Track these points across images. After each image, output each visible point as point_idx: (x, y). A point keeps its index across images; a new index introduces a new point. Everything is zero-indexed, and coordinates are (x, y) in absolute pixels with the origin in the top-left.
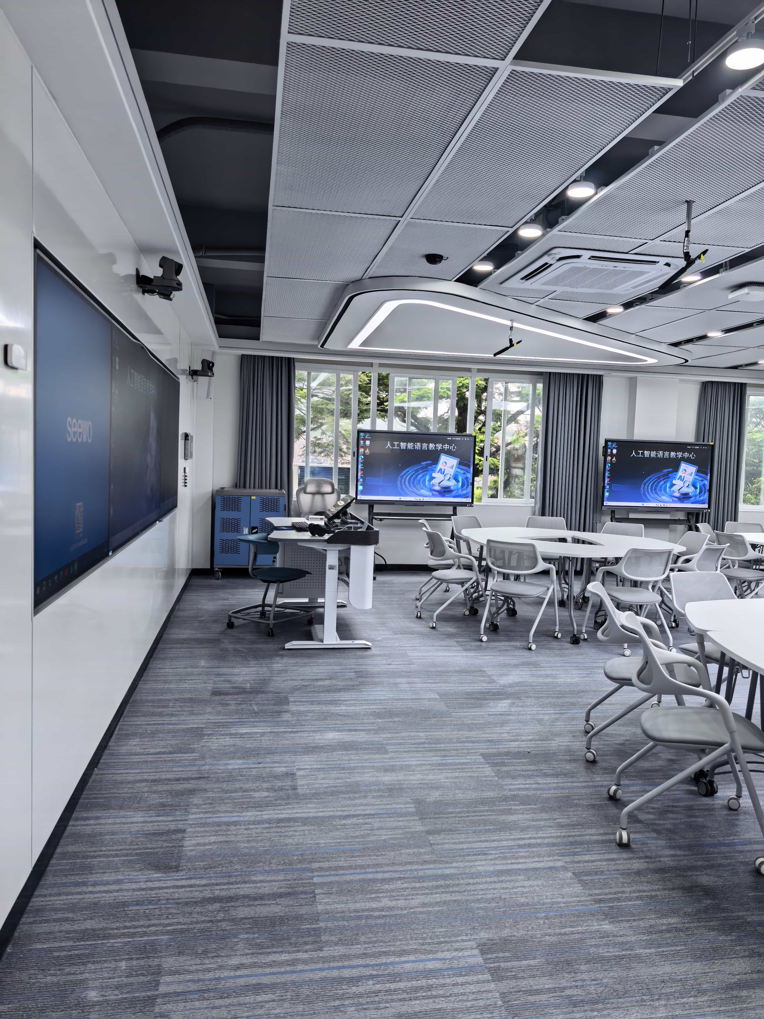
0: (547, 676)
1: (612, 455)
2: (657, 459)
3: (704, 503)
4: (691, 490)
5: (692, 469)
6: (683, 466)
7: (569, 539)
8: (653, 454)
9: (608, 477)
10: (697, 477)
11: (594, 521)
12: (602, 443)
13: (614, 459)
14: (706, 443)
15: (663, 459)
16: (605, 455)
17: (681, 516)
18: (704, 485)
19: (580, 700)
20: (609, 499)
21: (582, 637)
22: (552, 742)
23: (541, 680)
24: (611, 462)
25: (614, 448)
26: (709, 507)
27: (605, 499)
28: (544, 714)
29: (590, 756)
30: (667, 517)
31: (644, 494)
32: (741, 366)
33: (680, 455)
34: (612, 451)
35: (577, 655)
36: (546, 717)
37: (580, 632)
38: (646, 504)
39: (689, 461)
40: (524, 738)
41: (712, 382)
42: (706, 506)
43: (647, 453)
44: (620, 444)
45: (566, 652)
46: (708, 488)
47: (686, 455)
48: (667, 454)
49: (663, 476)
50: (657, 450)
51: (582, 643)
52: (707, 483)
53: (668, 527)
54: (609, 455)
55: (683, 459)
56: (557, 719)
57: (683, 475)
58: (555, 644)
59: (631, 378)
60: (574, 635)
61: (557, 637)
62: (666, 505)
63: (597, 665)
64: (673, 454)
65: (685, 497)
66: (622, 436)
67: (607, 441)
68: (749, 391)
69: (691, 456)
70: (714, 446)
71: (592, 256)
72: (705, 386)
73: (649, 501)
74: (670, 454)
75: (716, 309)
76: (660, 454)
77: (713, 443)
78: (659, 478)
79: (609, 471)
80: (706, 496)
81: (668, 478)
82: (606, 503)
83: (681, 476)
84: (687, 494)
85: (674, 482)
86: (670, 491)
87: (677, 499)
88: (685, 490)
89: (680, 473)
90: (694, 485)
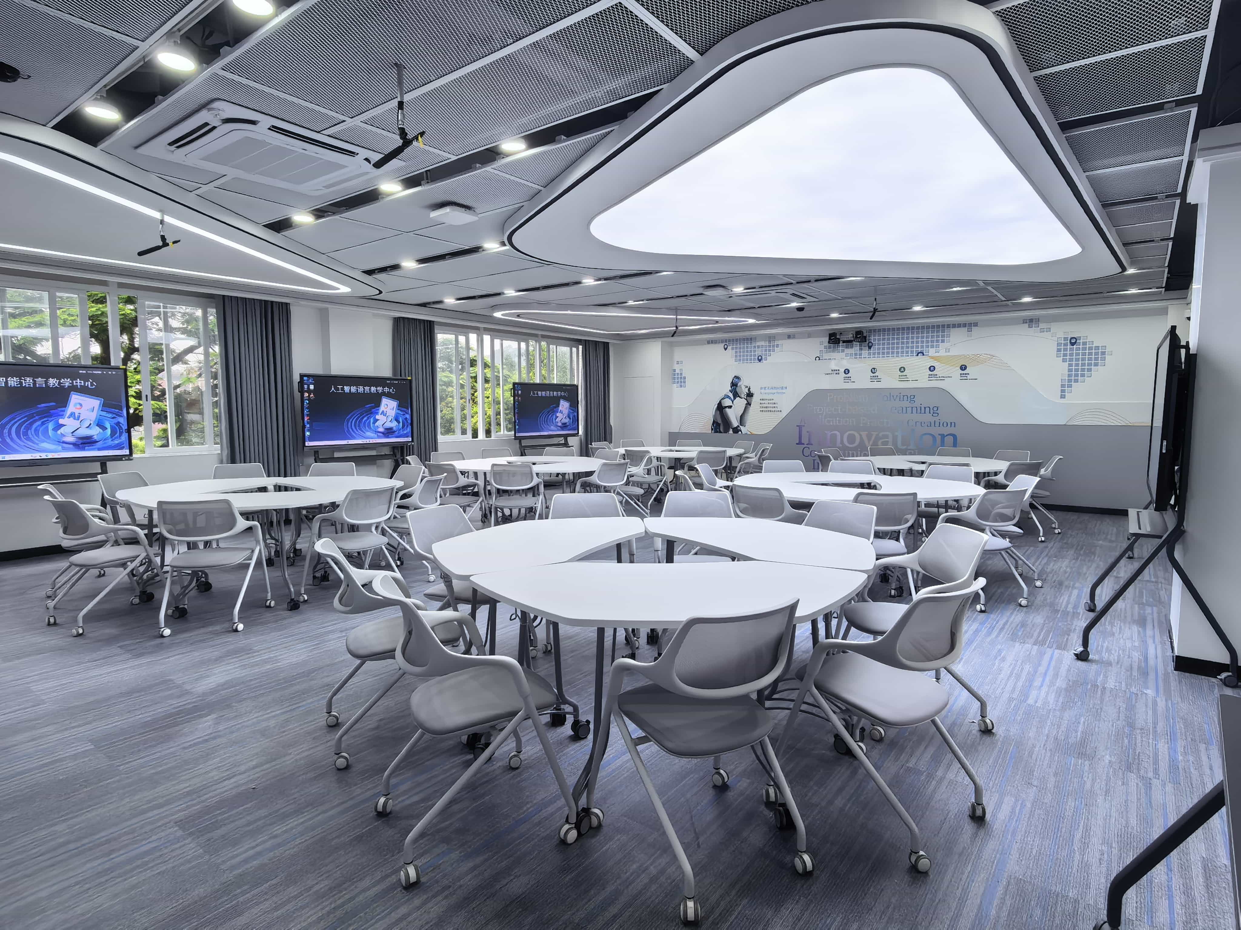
0: (266, 662)
1: (309, 391)
2: (357, 394)
3: (408, 437)
4: (394, 424)
5: (394, 404)
6: (385, 401)
7: (271, 488)
8: (353, 389)
9: (308, 415)
11: (296, 464)
12: (296, 378)
13: (312, 395)
14: (403, 377)
15: (364, 394)
16: (302, 391)
17: (386, 451)
18: (406, 419)
19: (313, 682)
20: (311, 439)
21: (301, 599)
22: (287, 758)
23: (257, 670)
24: (309, 399)
25: (311, 383)
26: (413, 441)
27: (306, 439)
28: (268, 719)
29: (341, 763)
30: (373, 453)
31: (348, 431)
32: (429, 303)
33: (380, 389)
34: (309, 387)
35: (299, 623)
36: (272, 723)
37: (299, 594)
38: (351, 442)
39: (389, 396)
40: (243, 768)
41: (404, 318)
42: (410, 439)
43: (347, 389)
44: (317, 379)
45: (285, 622)
46: (409, 422)
47: (386, 389)
48: (367, 388)
49: (366, 412)
50: (357, 385)
51: (302, 607)
52: (408, 416)
53: (375, 464)
54: (306, 391)
55: (384, 394)
56: (287, 721)
57: (385, 410)
58: (268, 615)
59: (321, 310)
60: (292, 600)
61: (269, 607)
62: (372, 441)
64: (373, 389)
65: (389, 432)
66: (318, 370)
67: (302, 376)
68: (437, 329)
69: (391, 390)
70: (411, 381)
71: (273, 126)
72: (398, 321)
73: (354, 438)
74: (370, 390)
75: (415, 232)
76: (361, 389)
77: (410, 378)
78: (362, 414)
79: (307, 408)
80: (409, 429)
81: (371, 413)
82: (307, 444)
83: (383, 412)
84: (391, 429)
85: (377, 417)
86: (374, 426)
87: (381, 435)
88: (389, 425)
89: (382, 408)
90: (397, 420)
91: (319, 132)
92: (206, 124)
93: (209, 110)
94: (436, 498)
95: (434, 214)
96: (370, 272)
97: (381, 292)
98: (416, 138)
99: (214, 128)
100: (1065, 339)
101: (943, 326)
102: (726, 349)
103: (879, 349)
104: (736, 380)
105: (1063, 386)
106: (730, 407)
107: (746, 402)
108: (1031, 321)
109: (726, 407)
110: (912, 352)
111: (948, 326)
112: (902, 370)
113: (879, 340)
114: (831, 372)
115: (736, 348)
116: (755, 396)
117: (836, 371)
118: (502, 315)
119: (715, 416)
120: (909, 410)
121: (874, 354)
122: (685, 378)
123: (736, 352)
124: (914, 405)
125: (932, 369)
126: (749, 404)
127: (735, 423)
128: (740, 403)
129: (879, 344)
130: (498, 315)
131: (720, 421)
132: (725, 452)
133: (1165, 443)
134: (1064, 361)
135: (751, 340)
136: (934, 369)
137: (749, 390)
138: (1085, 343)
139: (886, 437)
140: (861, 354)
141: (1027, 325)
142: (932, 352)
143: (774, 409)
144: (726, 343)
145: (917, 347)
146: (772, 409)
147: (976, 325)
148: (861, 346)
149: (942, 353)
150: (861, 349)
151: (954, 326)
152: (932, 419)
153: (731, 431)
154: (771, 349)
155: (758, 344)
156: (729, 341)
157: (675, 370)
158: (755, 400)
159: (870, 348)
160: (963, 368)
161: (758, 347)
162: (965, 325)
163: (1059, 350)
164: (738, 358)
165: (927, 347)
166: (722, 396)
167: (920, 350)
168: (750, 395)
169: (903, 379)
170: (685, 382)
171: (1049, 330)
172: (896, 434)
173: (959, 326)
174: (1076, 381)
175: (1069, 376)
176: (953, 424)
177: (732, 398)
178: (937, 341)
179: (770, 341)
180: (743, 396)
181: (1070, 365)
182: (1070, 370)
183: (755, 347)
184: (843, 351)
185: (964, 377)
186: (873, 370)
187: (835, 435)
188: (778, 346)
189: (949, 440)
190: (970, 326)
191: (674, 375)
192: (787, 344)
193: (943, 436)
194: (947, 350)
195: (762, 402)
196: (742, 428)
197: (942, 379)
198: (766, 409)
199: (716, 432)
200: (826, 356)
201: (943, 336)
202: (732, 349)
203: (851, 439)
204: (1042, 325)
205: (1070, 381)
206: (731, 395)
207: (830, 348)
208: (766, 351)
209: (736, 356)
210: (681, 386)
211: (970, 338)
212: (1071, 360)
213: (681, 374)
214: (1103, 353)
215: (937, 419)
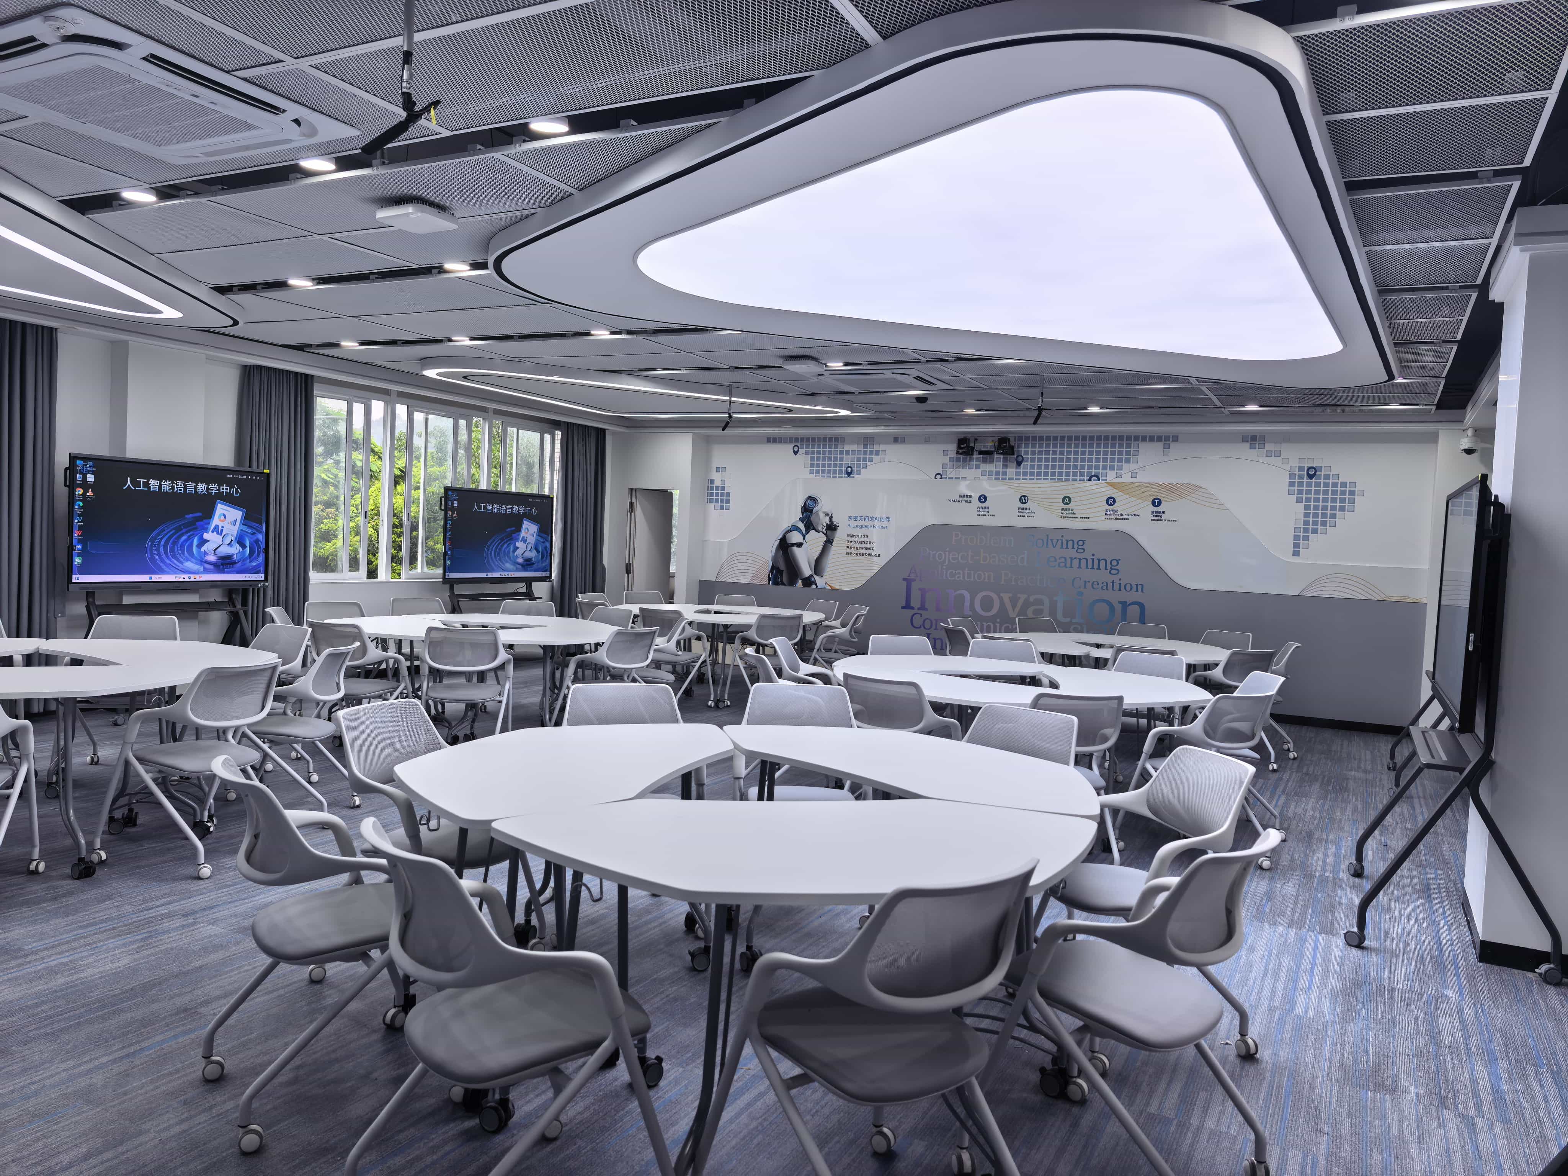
0: (53, 972)
1: (85, 485)
2: (173, 494)
3: (258, 572)
4: (235, 550)
5: (236, 514)
6: (221, 508)
7: (18, 658)
8: (166, 486)
9: (80, 528)
10: (245, 528)
11: (51, 615)
12: (62, 460)
13: (90, 493)
14: (254, 469)
15: (184, 496)
16: (71, 484)
17: (215, 596)
18: (257, 541)
19: (155, 1007)
20: (83, 571)
21: (95, 858)
22: (142, 1139)
23: (40, 986)
24: (84, 498)
25: (90, 472)
26: (266, 579)
27: (75, 569)
28: (89, 1072)
29: (250, 1141)
30: (194, 598)
31: (152, 559)
32: (310, 346)
33: (214, 488)
34: (84, 478)
35: (101, 900)
36: (98, 1079)
37: (91, 849)
38: (156, 578)
39: (229, 500)
40: (65, 1159)
41: (260, 368)
42: (261, 577)
43: (154, 484)
44: (99, 463)
45: (71, 900)
46: (263, 546)
47: (225, 489)
48: (190, 485)
49: (186, 525)
50: (173, 478)
51: (99, 873)
52: (261, 537)
53: (195, 617)
54: (80, 486)
55: (220, 496)
56: (126, 1074)
57: (220, 525)
58: (36, 888)
59: (113, 342)
60: (81, 860)
61: (36, 872)
62: (194, 578)
63: (152, 913)
64: (201, 487)
65: (225, 563)
66: (103, 450)
67: (73, 458)
68: (317, 390)
69: (233, 491)
70: (268, 475)
71: (153, 56)
72: (249, 373)
73: (161, 571)
74: (196, 487)
75: (331, 236)
76: (179, 486)
77: (266, 471)
78: (178, 529)
79: (79, 515)
80: (261, 559)
81: (196, 529)
82: (74, 579)
83: (217, 527)
84: (229, 557)
85: (206, 536)
86: (199, 552)
87: (211, 567)
88: (225, 550)
89: (216, 521)
90: (240, 542)
91: (228, 72)
92: (32, 39)
93: (47, 18)
94: (338, 684)
95: (383, 214)
96: (223, 290)
97: (236, 323)
98: (427, 109)
99: (44, 46)
100: (1301, 469)
101: (1129, 438)
102: (796, 453)
103: (1032, 467)
104: (811, 503)
105: (1296, 537)
106: (800, 545)
107: (825, 538)
108: (1254, 439)
109: (793, 545)
110: (1082, 475)
111: (1136, 438)
112: (1067, 500)
113: (1033, 453)
114: (958, 498)
115: (813, 452)
116: (839, 530)
117: (967, 498)
118: (437, 374)
119: (775, 559)
120: (1076, 562)
121: (1025, 474)
122: (728, 495)
123: (812, 459)
124: (1082, 556)
125: (1111, 501)
126: (829, 542)
127: (807, 571)
128: (816, 540)
129: (1033, 460)
130: (431, 373)
131: (782, 566)
132: (800, 617)
133: (1472, 638)
134: (1299, 500)
135: (836, 441)
136: (1114, 502)
137: (831, 518)
138: (1327, 477)
139: (1040, 602)
140: (1005, 474)
141: (1248, 445)
142: (1111, 476)
143: (868, 552)
144: (798, 443)
145: (1090, 467)
146: (865, 551)
147: (1176, 439)
148: (1005, 460)
149: (1126, 478)
150: (1005, 466)
151: (1144, 439)
152: (1109, 579)
153: (800, 584)
154: (867, 458)
155: (847, 447)
156: (802, 440)
157: (712, 482)
158: (840, 536)
159: (1019, 464)
160: (1156, 502)
161: (847, 452)
162: (1159, 439)
163: (1291, 484)
164: (815, 469)
165: (1105, 468)
166: (786, 525)
167: (1093, 472)
168: (832, 528)
169: (1068, 514)
170: (728, 501)
171: (1278, 454)
172: (1055, 598)
173: (1152, 439)
174: (1315, 531)
175: (1306, 523)
176: (1140, 587)
177: (804, 532)
178: (1120, 460)
179: (865, 446)
180: (820, 529)
181: (1307, 507)
182: (1306, 515)
183: (841, 453)
184: (978, 467)
185: (1157, 516)
186: (1023, 499)
187: (962, 596)
188: (877, 453)
189: (1134, 610)
190: (1168, 440)
191: (712, 488)
192: (892, 451)
193: (1124, 605)
194: (1134, 475)
195: (850, 539)
196: (817, 578)
197: (1125, 517)
198: (855, 551)
199: (776, 583)
200: (952, 473)
201: (1128, 453)
202: (807, 453)
203: (987, 604)
204: (1269, 447)
205: (1306, 530)
206: (802, 526)
207: (958, 460)
208: (859, 459)
209: (812, 465)
210: (722, 508)
211: (1166, 458)
212: (1308, 500)
213: (723, 488)
214: (1352, 493)
215: (1116, 578)
